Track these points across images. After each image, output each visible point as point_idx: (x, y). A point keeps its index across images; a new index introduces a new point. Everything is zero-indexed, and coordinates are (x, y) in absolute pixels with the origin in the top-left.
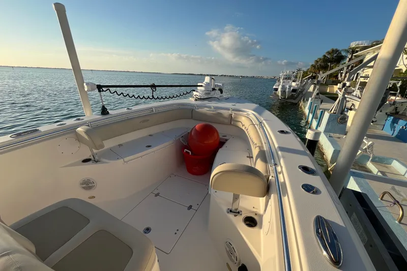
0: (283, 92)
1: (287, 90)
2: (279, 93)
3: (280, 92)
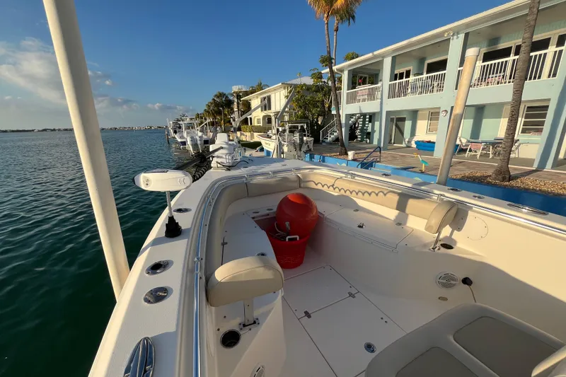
0: (195, 145)
1: (199, 142)
2: (189, 147)
3: (191, 147)
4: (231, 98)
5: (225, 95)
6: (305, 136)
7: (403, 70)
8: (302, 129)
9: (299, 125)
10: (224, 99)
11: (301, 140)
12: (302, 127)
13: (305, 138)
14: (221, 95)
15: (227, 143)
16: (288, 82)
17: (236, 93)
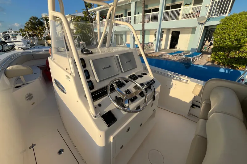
4: (42, 20)
5: (37, 18)
6: (81, 41)
7: (120, 14)
8: (79, 38)
9: (78, 36)
10: (37, 21)
11: (79, 43)
12: (78, 37)
13: (81, 42)
14: (34, 18)
15: (22, 40)
16: (73, 15)
17: (45, 18)
